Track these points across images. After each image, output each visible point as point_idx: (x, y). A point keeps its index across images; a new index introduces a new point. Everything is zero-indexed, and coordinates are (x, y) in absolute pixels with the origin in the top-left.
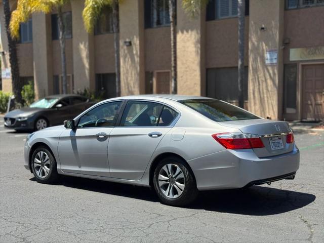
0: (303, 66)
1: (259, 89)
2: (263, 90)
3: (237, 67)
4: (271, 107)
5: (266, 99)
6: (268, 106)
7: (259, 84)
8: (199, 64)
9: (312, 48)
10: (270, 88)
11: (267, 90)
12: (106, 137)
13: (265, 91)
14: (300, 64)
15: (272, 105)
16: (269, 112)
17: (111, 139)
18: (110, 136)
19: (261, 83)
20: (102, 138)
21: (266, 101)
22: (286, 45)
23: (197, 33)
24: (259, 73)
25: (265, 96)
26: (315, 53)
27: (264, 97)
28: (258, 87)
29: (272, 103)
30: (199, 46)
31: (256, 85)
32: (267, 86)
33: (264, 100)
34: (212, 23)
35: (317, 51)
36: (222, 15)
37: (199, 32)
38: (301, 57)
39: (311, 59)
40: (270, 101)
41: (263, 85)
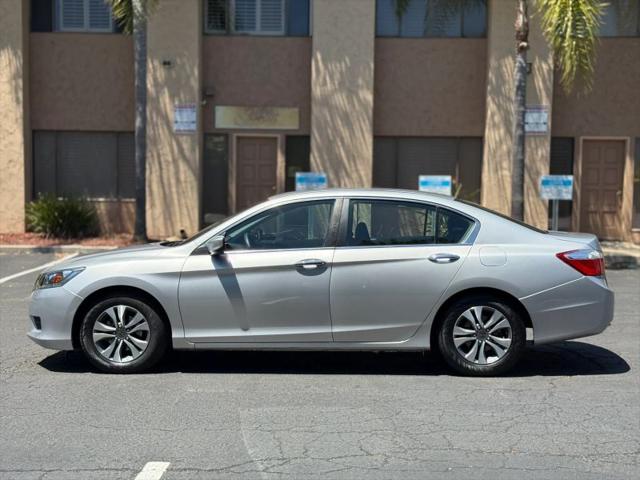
0: (239, 138)
1: (161, 177)
2: (169, 179)
3: (133, 132)
4: (185, 211)
5: (175, 196)
6: (180, 209)
7: (161, 169)
8: (21, 121)
9: (256, 109)
10: (182, 177)
11: (178, 180)
12: (322, 267)
13: (173, 181)
14: (235, 135)
15: (187, 207)
16: (181, 221)
17: (335, 270)
18: (332, 265)
19: (164, 166)
20: (313, 269)
21: (176, 202)
22: (209, 98)
23: (15, 54)
24: (160, 147)
25: (174, 190)
26: (261, 117)
27: (171, 192)
28: (158, 173)
29: (186, 203)
30: (20, 82)
31: (154, 170)
32: (177, 173)
33: (172, 199)
34: (47, 37)
35: (264, 115)
36: (66, 24)
37: (20, 53)
38: (236, 123)
39: (254, 127)
40: (183, 201)
41: (168, 170)
